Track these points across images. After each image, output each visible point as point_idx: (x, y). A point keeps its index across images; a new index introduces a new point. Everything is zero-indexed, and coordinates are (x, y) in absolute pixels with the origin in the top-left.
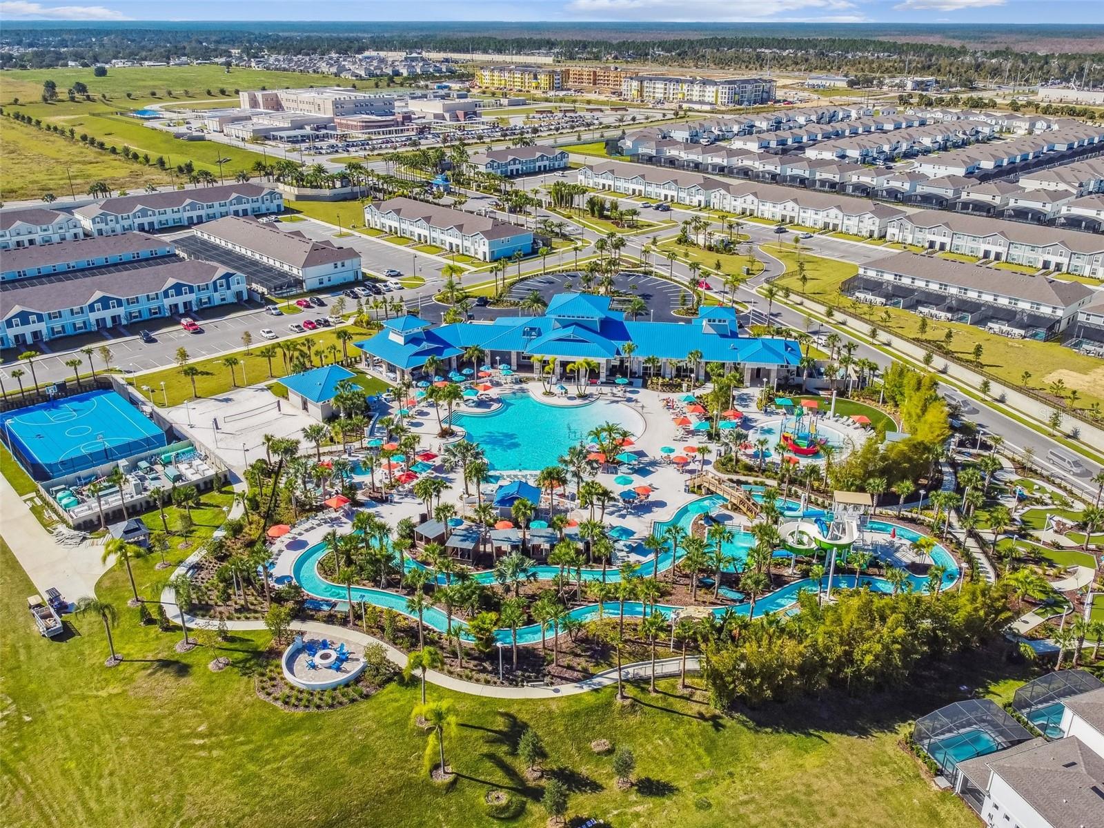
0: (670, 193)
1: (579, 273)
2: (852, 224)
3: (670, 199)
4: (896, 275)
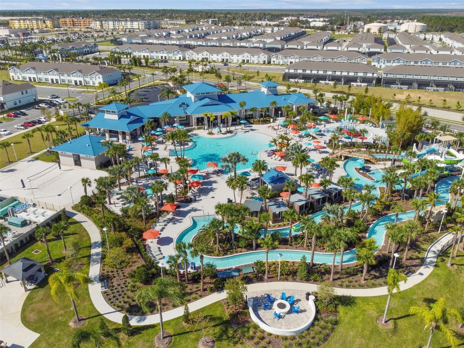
0: (164, 55)
1: (157, 86)
2: (255, 59)
3: (164, 58)
4: (303, 70)
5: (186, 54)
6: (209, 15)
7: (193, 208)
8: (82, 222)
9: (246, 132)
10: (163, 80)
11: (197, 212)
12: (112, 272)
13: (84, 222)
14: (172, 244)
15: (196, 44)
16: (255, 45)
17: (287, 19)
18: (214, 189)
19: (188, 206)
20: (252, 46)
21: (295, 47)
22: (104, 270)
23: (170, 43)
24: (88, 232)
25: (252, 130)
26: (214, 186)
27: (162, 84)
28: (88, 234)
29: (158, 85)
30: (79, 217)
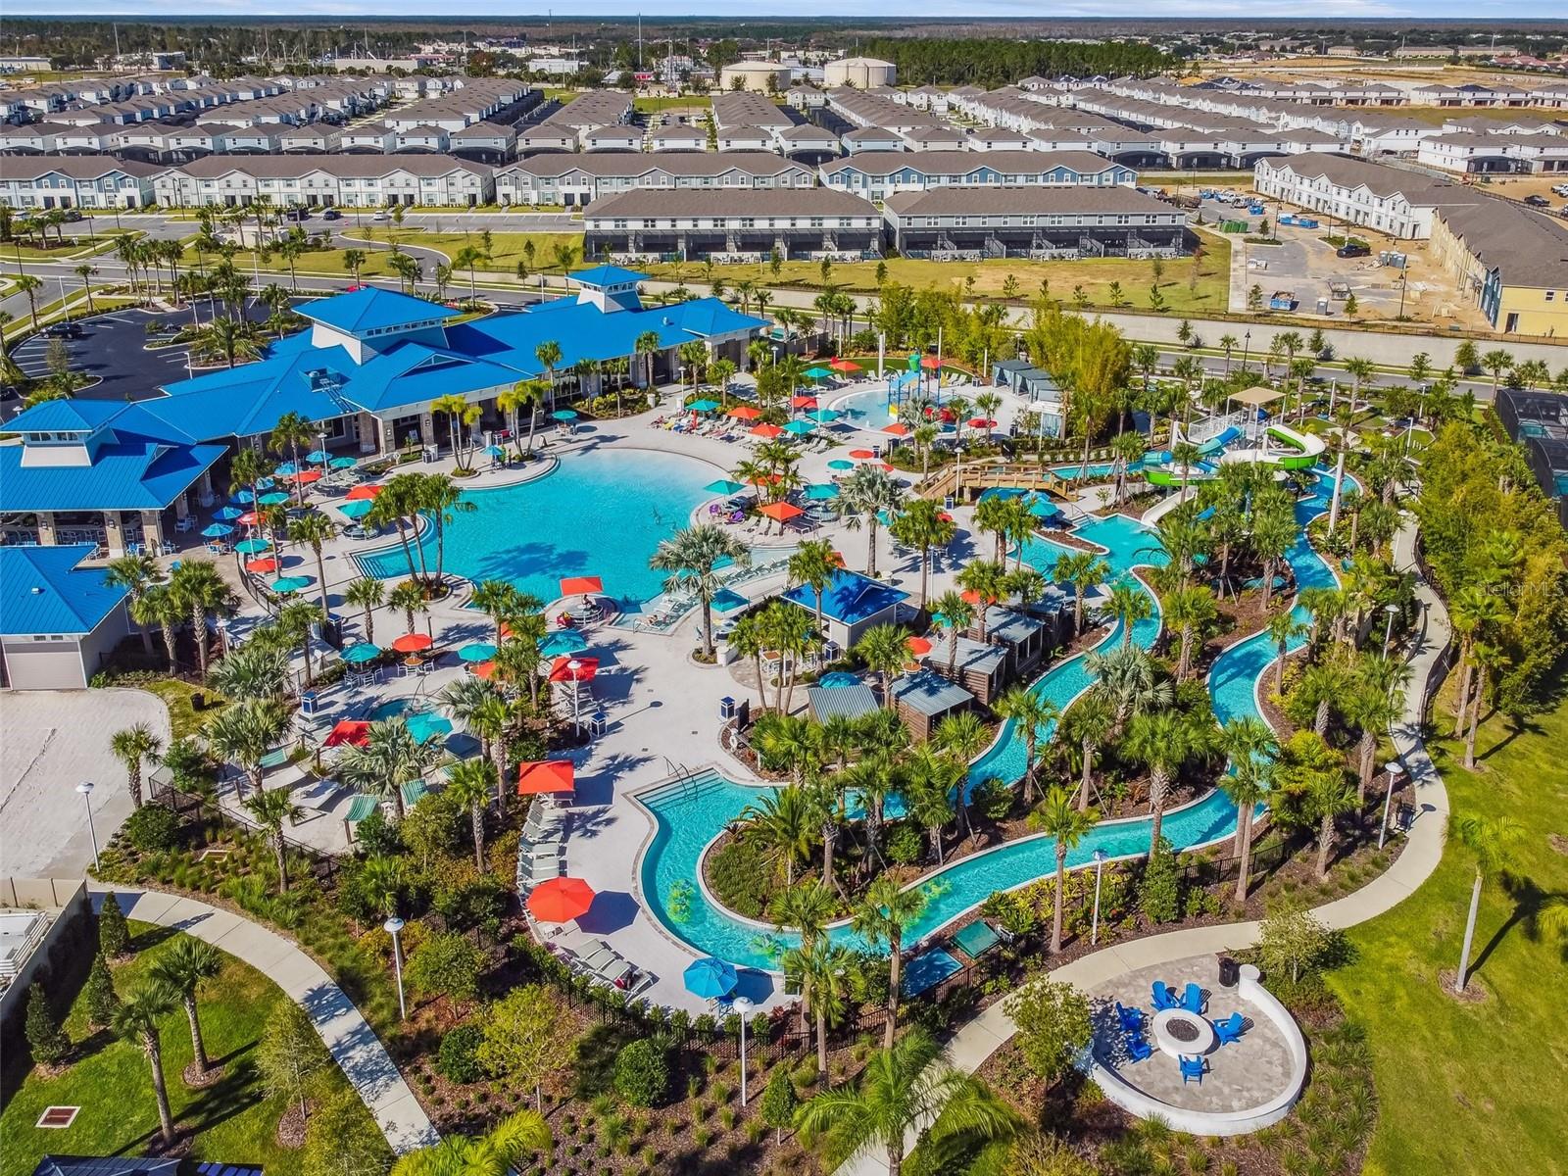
0: (57, 194)
1: (105, 316)
2: (436, 190)
3: (58, 205)
4: (646, 221)
5: (157, 184)
6: (134, 37)
7: (613, 758)
8: (186, 924)
9: (587, 449)
10: (121, 290)
11: (640, 768)
12: (484, 1098)
13: (199, 919)
14: (639, 916)
15: (173, 145)
16: (411, 142)
17: (436, 51)
18: (636, 672)
19: (589, 754)
20: (399, 146)
21: (556, 143)
22: (441, 1101)
23: (60, 144)
24: (249, 960)
25: (604, 439)
26: (626, 660)
27: (124, 307)
28: (251, 970)
29: (109, 310)
30: (155, 906)
